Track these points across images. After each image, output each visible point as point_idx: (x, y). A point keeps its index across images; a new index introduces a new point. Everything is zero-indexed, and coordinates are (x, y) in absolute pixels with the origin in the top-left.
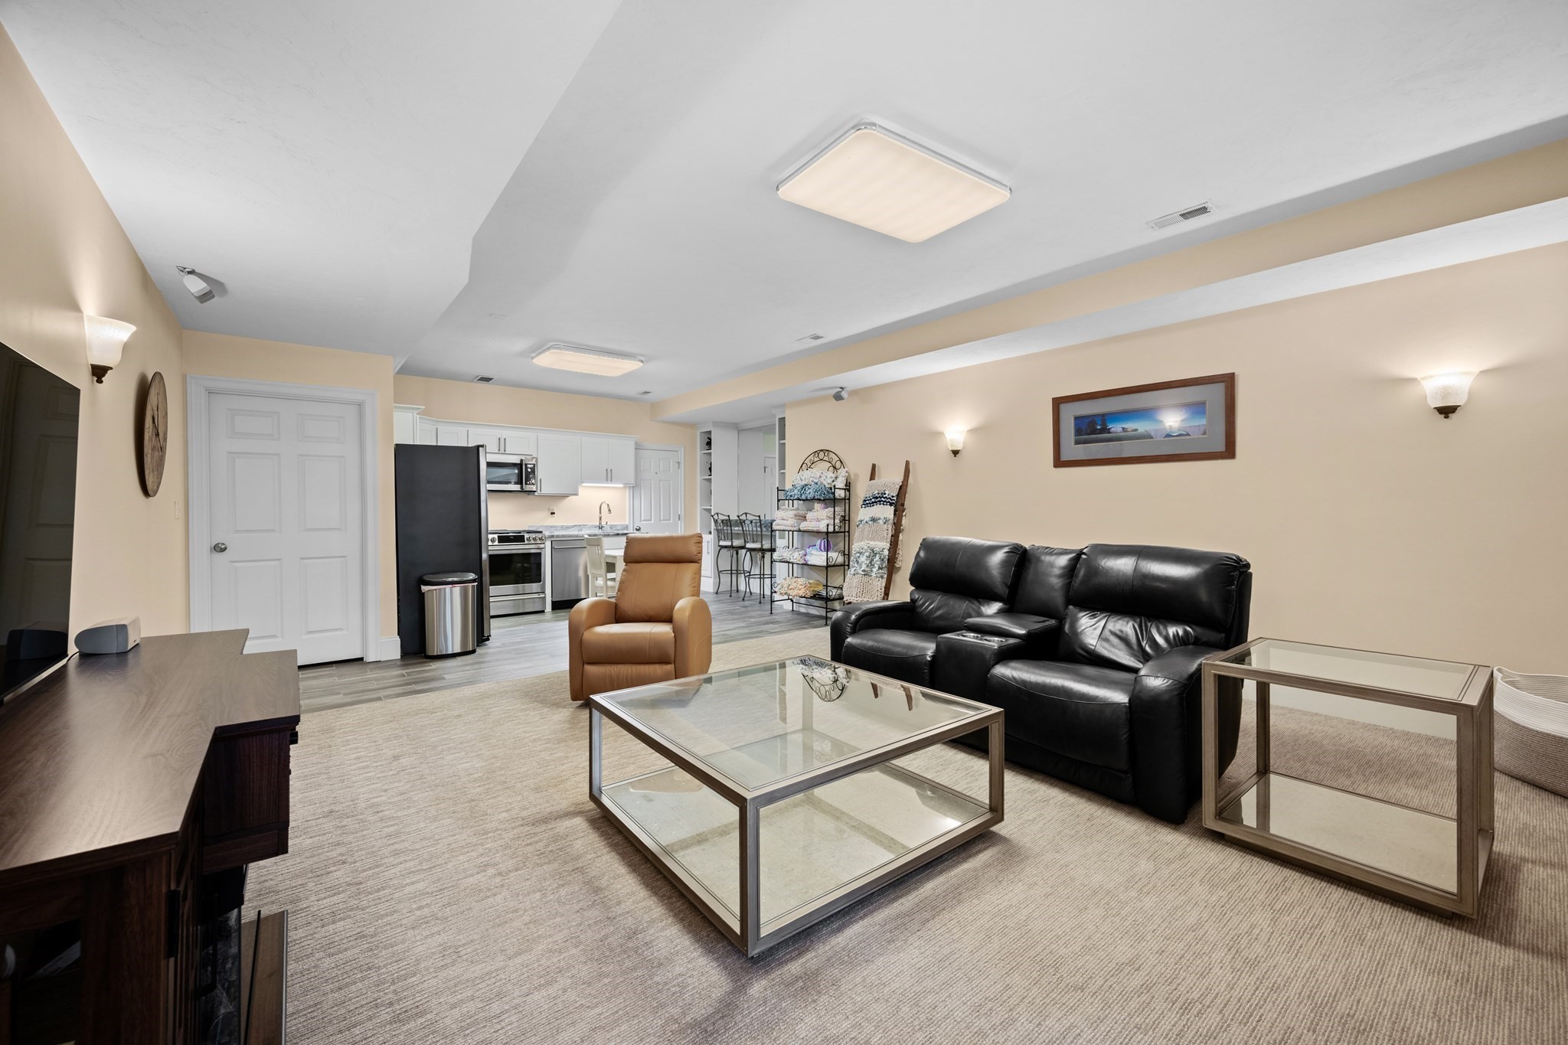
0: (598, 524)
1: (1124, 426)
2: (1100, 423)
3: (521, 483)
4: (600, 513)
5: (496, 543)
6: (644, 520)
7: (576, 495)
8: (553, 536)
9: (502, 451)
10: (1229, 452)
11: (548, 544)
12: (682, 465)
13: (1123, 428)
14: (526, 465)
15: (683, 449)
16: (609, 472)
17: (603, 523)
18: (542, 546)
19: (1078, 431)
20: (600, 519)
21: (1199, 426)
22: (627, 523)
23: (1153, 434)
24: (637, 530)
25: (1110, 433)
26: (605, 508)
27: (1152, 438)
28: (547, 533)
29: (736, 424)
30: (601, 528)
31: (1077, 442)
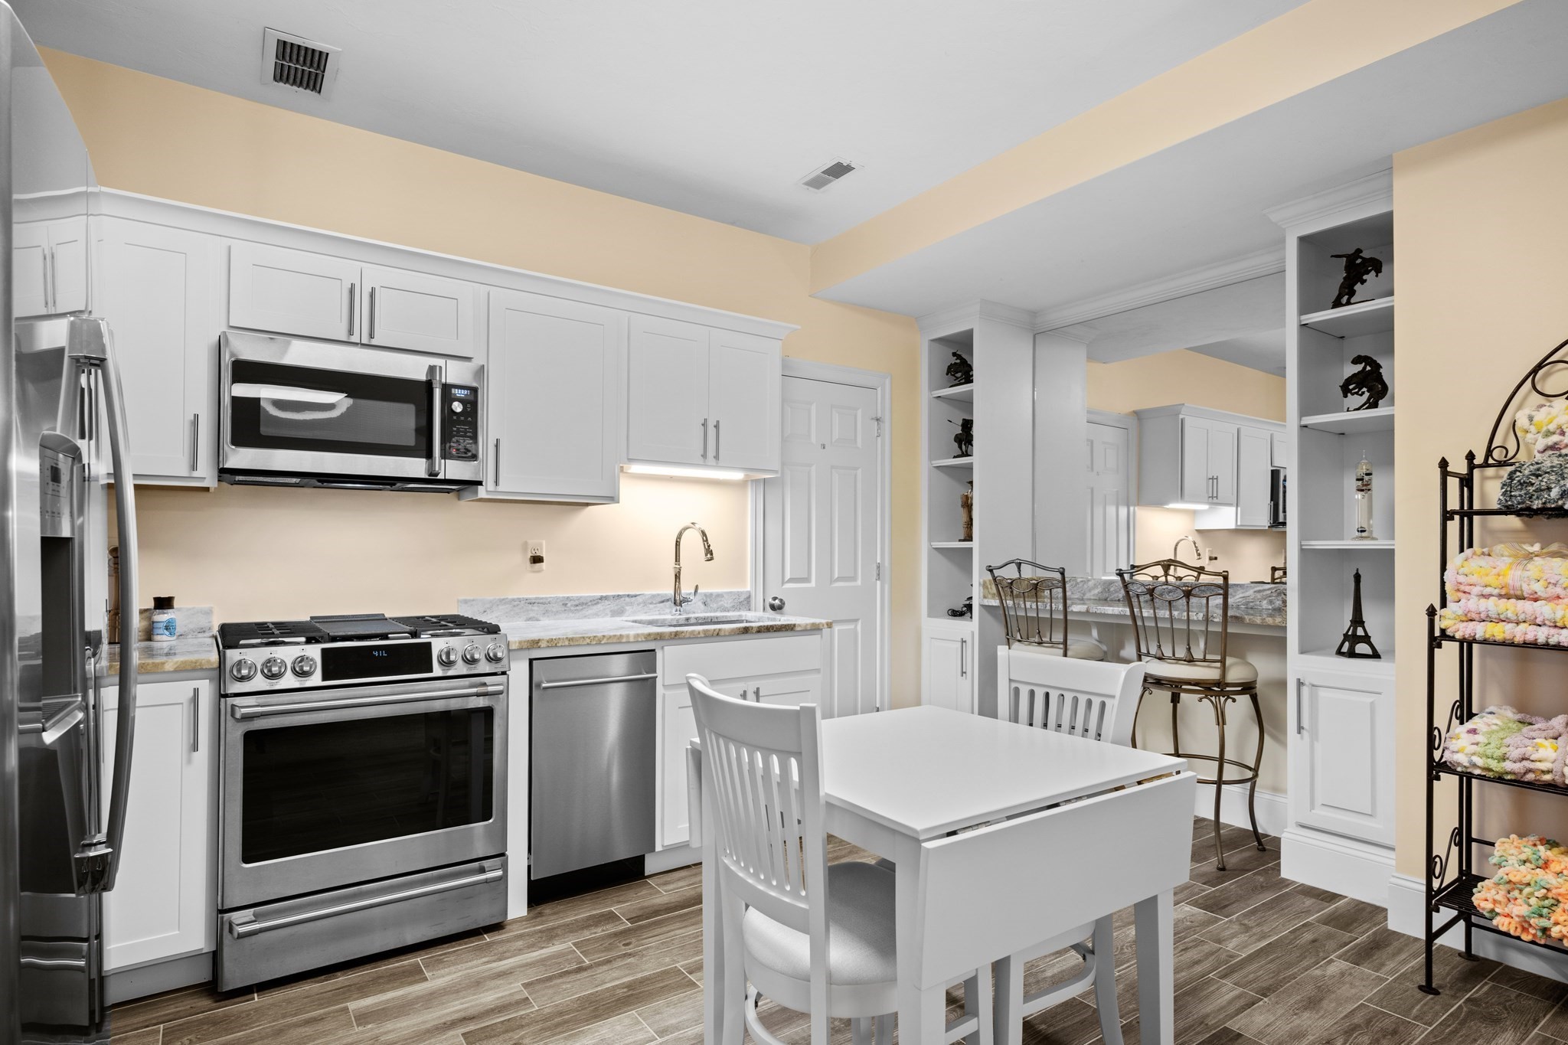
0: (669, 591)
3: (429, 455)
4: (677, 559)
5: (316, 679)
6: (791, 580)
7: (613, 499)
8: (535, 644)
9: (361, 333)
11: (519, 672)
12: (887, 425)
14: (446, 388)
15: (888, 381)
16: (711, 431)
17: (686, 589)
18: (493, 684)
20: (677, 577)
22: (748, 589)
24: (773, 607)
26: (692, 543)
28: (515, 629)
29: (1034, 314)
30: (678, 602)
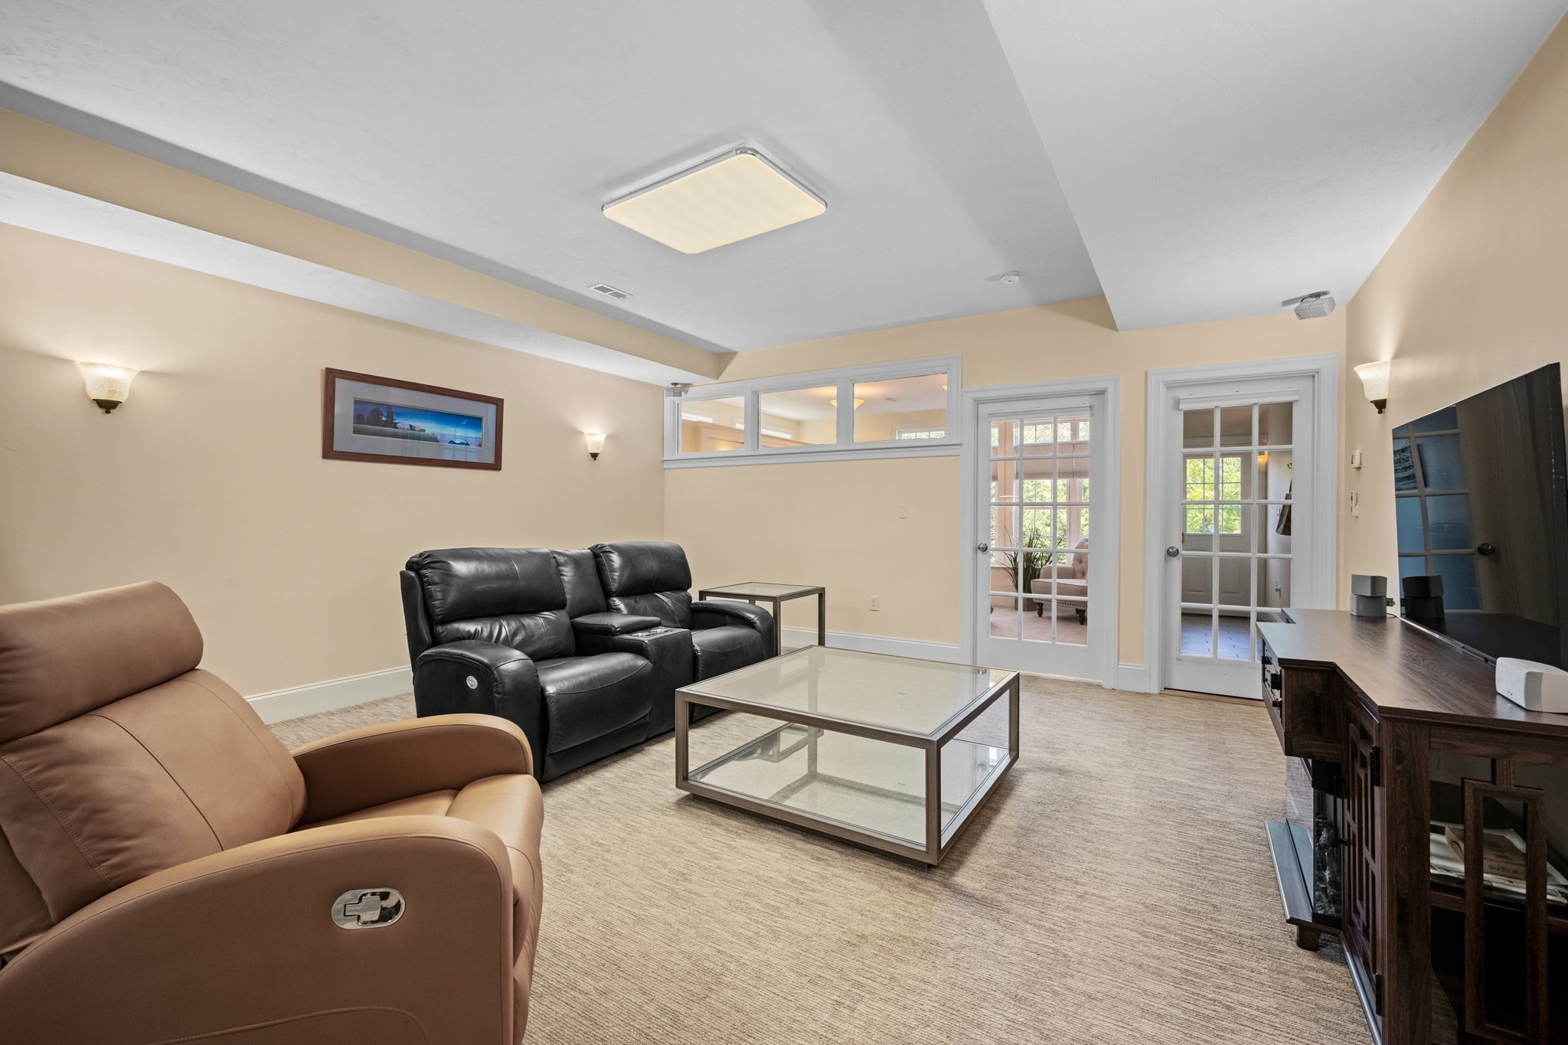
1: (412, 424)
2: (385, 414)
10: (496, 466)
13: (411, 426)
19: (358, 418)
21: (476, 438)
23: (439, 438)
25: (396, 428)
27: (438, 441)
31: (356, 431)
